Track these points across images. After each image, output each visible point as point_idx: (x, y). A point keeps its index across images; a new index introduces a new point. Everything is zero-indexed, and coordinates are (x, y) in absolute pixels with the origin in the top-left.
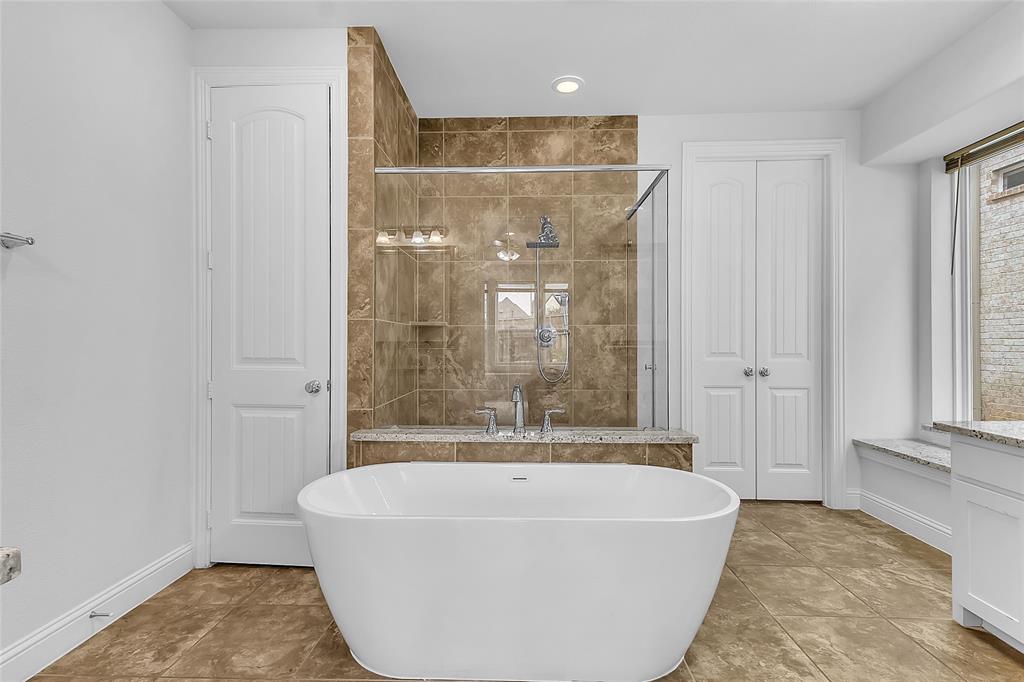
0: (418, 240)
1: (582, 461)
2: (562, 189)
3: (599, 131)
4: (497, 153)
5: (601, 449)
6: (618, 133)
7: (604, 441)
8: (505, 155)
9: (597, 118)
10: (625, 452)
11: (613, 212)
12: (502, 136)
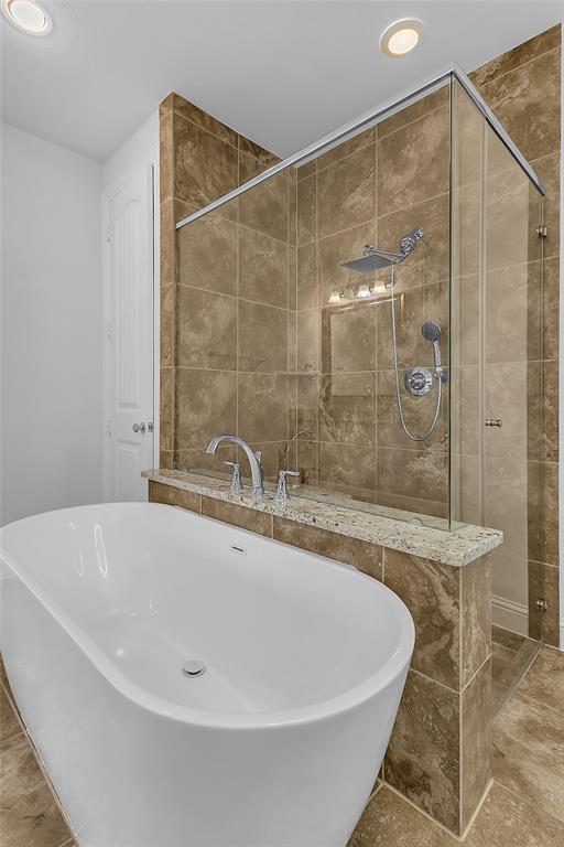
0: (364, 293)
1: (302, 546)
2: (439, 187)
3: (494, 82)
4: (365, 172)
5: (324, 536)
6: (523, 72)
7: (317, 525)
8: (374, 171)
9: (489, 66)
10: (354, 549)
11: (516, 193)
12: (371, 150)
